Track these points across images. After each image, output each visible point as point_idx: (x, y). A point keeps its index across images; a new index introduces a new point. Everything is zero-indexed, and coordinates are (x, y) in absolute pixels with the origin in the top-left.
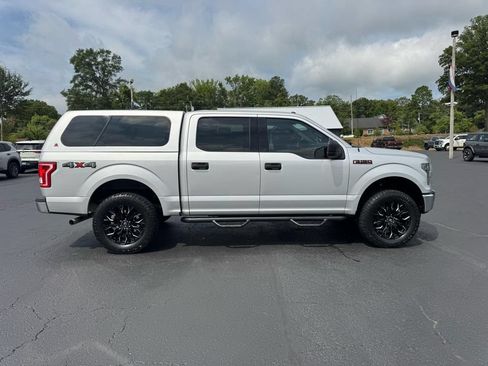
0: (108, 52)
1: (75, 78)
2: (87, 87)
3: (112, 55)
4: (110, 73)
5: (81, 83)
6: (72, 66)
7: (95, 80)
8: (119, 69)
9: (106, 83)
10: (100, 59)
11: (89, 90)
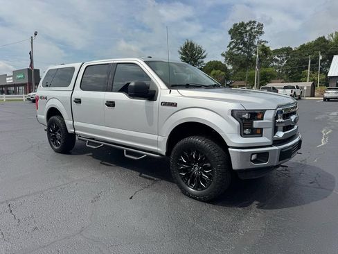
0: (254, 22)
1: (231, 43)
2: (239, 49)
3: (257, 24)
4: (255, 37)
5: (234, 47)
6: (230, 36)
7: (244, 44)
8: (261, 33)
9: (251, 44)
10: (248, 28)
11: (240, 51)
